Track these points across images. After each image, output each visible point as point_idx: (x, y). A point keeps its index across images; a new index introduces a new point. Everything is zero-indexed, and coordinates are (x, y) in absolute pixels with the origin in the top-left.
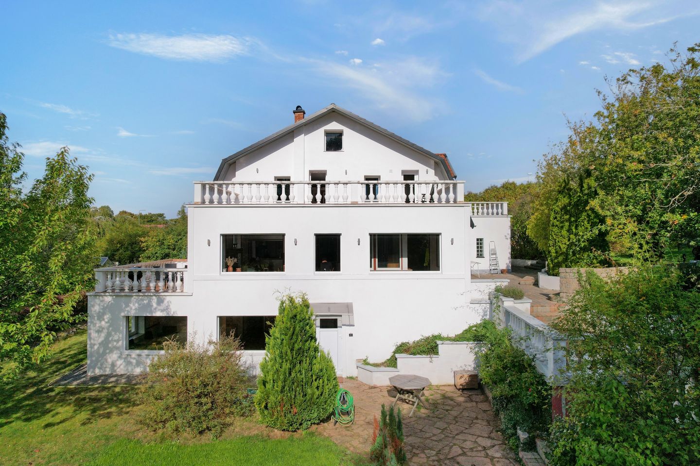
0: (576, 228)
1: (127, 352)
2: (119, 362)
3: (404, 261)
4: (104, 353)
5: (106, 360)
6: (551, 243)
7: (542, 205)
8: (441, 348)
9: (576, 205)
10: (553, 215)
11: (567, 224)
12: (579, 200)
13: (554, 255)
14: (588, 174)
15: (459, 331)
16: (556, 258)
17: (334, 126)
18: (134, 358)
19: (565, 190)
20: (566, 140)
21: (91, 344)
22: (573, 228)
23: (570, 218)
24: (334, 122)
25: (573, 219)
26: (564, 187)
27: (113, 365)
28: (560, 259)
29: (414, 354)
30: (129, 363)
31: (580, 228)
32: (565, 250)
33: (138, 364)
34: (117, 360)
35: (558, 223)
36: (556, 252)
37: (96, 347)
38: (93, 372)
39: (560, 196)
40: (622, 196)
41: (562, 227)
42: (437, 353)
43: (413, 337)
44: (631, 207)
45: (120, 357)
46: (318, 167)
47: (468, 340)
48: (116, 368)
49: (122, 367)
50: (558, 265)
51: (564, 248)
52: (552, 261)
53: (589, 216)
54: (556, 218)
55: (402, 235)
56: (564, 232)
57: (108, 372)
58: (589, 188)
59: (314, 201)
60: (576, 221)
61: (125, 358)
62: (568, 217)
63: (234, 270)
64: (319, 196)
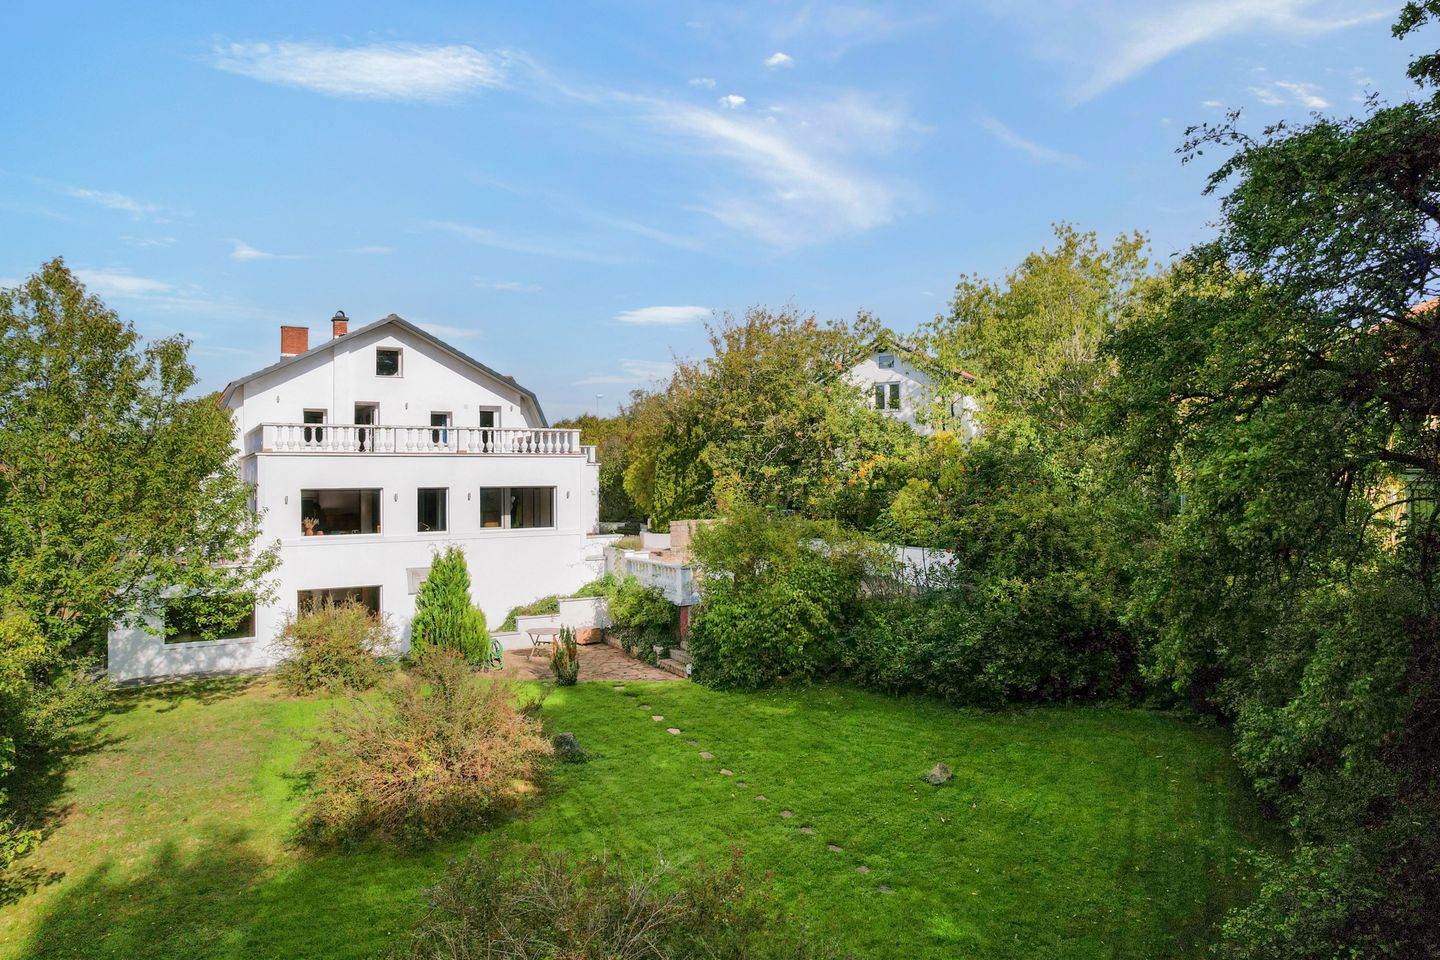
0: (683, 480)
1: (168, 646)
2: (157, 661)
3: (507, 519)
4: (134, 651)
5: (137, 661)
6: (656, 496)
7: (642, 453)
8: (563, 606)
9: (684, 454)
10: (658, 465)
11: (674, 475)
12: (686, 450)
13: (659, 509)
14: (696, 421)
15: (575, 591)
16: (662, 513)
17: (390, 342)
18: (181, 653)
19: (671, 437)
20: (670, 378)
21: (113, 640)
22: (680, 480)
23: (677, 468)
24: (390, 337)
25: (680, 470)
26: (671, 434)
27: (149, 664)
28: (666, 514)
29: (535, 614)
30: (172, 661)
31: (687, 480)
32: (671, 504)
33: (187, 659)
34: (155, 658)
35: (664, 474)
36: (662, 507)
37: (120, 644)
38: (117, 677)
39: (667, 444)
40: (728, 449)
41: (669, 479)
42: (558, 612)
43: (527, 600)
44: (736, 460)
45: (159, 653)
46: (367, 398)
47: (589, 596)
48: (152, 669)
49: (162, 666)
50: (664, 521)
51: (670, 501)
52: (657, 517)
53: (696, 467)
54: (661, 468)
55: (504, 489)
56: (671, 485)
57: (141, 674)
58: (697, 437)
59: (362, 448)
60: (683, 472)
61: (166, 654)
62: (673, 468)
63: (315, 533)
64: (367, 443)
